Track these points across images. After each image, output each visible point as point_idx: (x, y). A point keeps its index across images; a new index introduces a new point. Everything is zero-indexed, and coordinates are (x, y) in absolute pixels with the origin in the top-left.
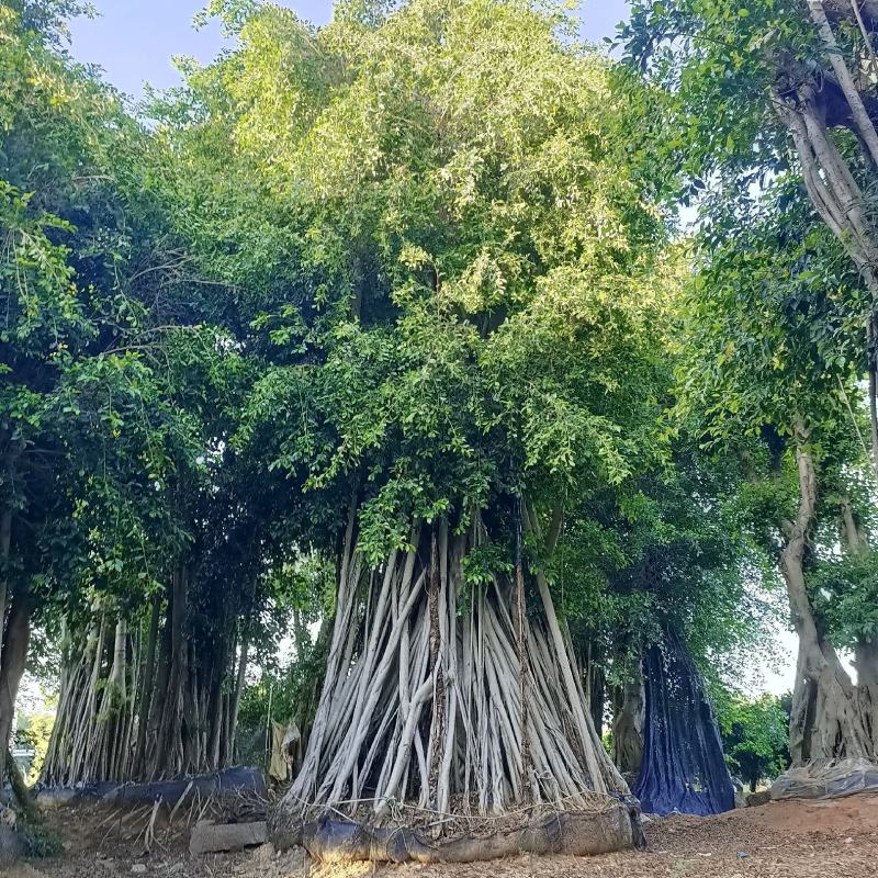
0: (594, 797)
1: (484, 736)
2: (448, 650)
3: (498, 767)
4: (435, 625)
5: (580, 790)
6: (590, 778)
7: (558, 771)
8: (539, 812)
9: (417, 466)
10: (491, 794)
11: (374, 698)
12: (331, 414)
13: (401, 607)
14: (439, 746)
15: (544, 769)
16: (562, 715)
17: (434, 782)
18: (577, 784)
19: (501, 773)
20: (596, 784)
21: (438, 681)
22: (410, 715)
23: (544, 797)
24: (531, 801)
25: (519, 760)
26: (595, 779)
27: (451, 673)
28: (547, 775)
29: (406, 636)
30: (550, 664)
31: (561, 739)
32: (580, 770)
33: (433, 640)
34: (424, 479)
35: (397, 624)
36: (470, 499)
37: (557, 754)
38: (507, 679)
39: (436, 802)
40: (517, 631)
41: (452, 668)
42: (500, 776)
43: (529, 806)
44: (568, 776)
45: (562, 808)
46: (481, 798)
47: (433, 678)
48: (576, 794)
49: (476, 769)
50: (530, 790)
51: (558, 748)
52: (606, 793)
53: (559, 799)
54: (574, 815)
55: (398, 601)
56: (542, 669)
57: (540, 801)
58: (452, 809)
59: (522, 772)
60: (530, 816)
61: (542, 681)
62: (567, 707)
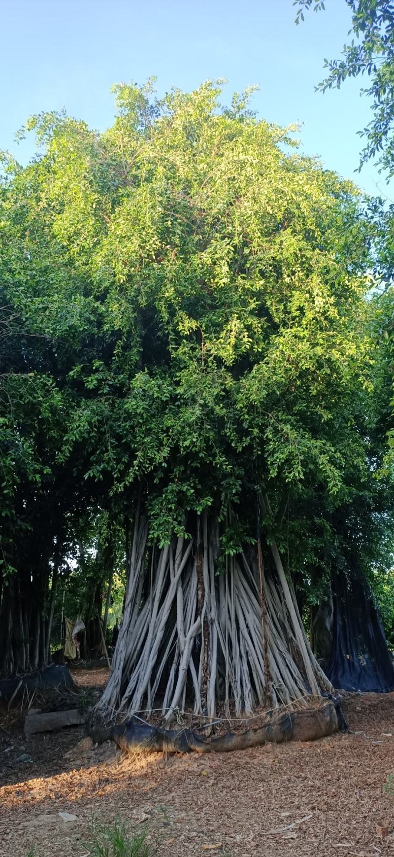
0: (312, 698)
1: (237, 660)
2: (210, 598)
3: (247, 681)
4: (200, 582)
5: (303, 695)
6: (309, 684)
7: (288, 682)
8: (277, 714)
9: (188, 472)
10: (243, 700)
11: (160, 635)
12: (126, 435)
13: (176, 569)
14: (207, 669)
15: (279, 681)
16: (289, 641)
17: (204, 695)
18: (301, 690)
19: (249, 686)
20: (314, 690)
21: (204, 622)
22: (185, 645)
23: (279, 701)
24: (271, 705)
25: (263, 677)
26: (312, 686)
27: (213, 615)
28: (281, 685)
29: (180, 589)
30: (280, 605)
31: (289, 658)
32: (302, 679)
33: (200, 593)
34: (194, 482)
35: (174, 580)
36: (226, 495)
37: (287, 670)
38: (251, 617)
39: (206, 710)
40: (259, 585)
41: (213, 611)
42: (249, 689)
43: (270, 710)
44: (294, 685)
45: (292, 709)
46: (237, 704)
47: (200, 620)
48: (301, 698)
49: (232, 684)
50: (270, 698)
51: (287, 665)
52: (320, 695)
53: (290, 702)
54: (300, 713)
55: (174, 564)
56: (274, 609)
57: (277, 705)
58: (217, 714)
59: (264, 685)
60: (271, 717)
61: (275, 616)
62: (292, 634)
